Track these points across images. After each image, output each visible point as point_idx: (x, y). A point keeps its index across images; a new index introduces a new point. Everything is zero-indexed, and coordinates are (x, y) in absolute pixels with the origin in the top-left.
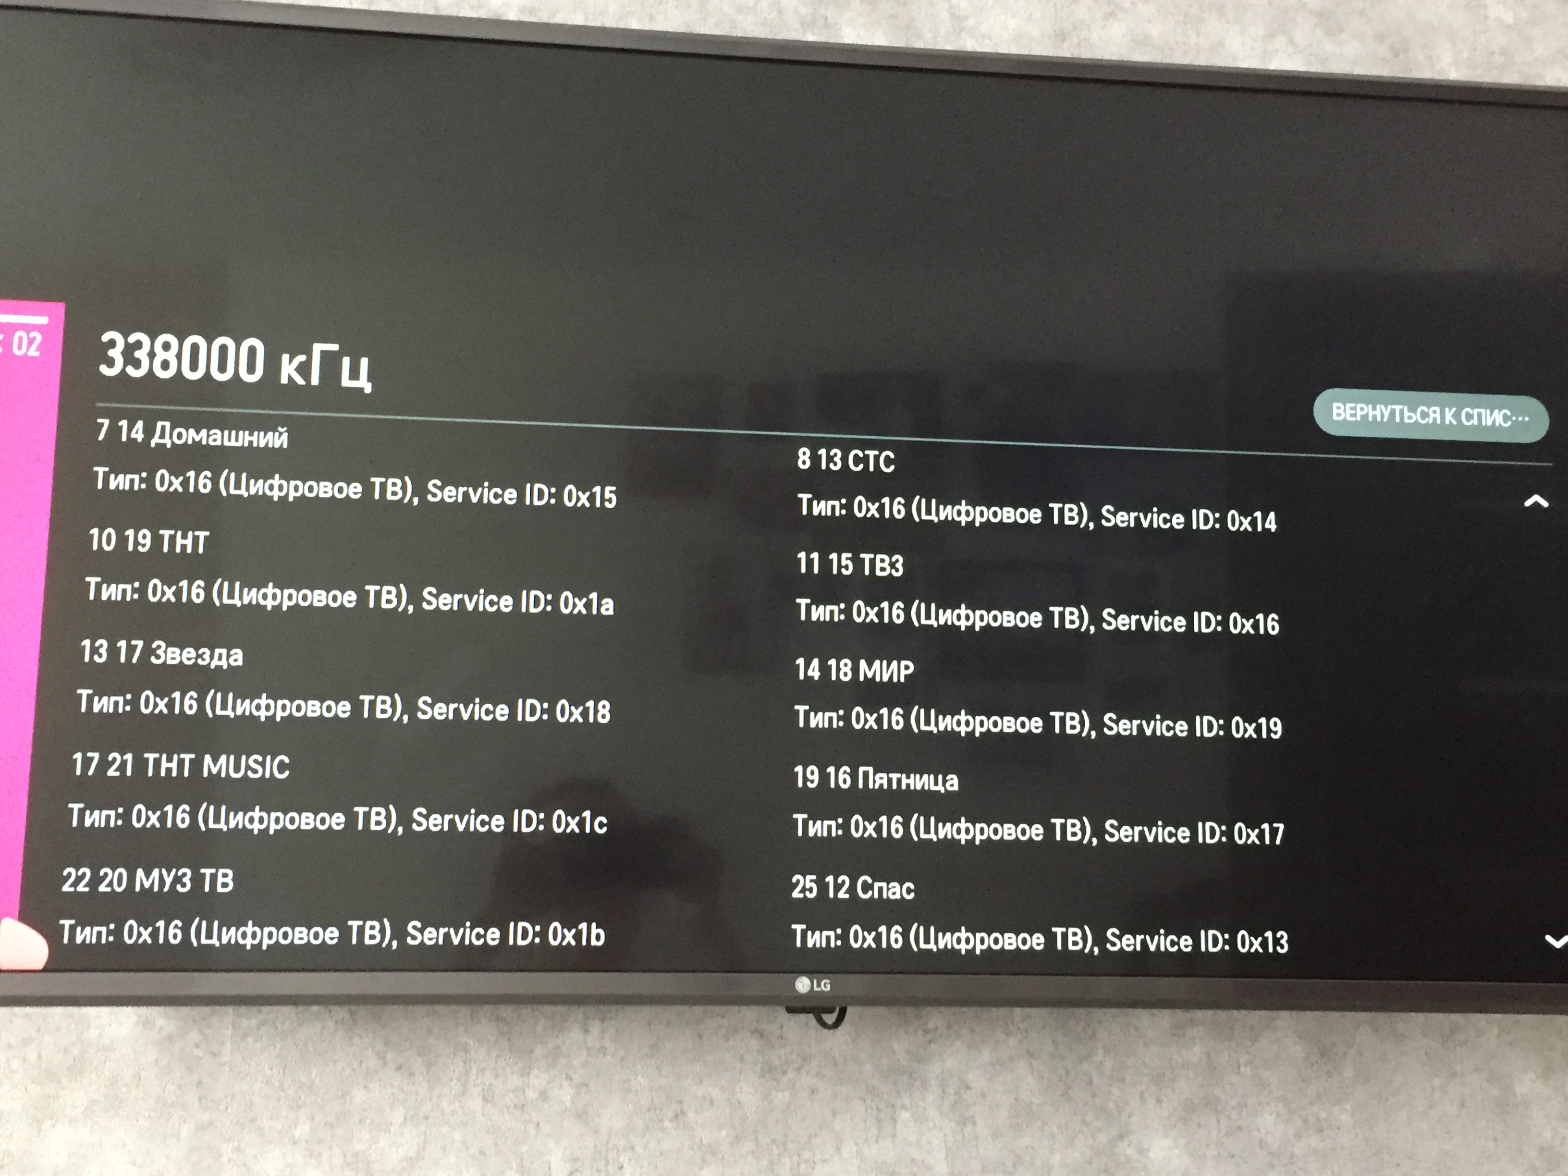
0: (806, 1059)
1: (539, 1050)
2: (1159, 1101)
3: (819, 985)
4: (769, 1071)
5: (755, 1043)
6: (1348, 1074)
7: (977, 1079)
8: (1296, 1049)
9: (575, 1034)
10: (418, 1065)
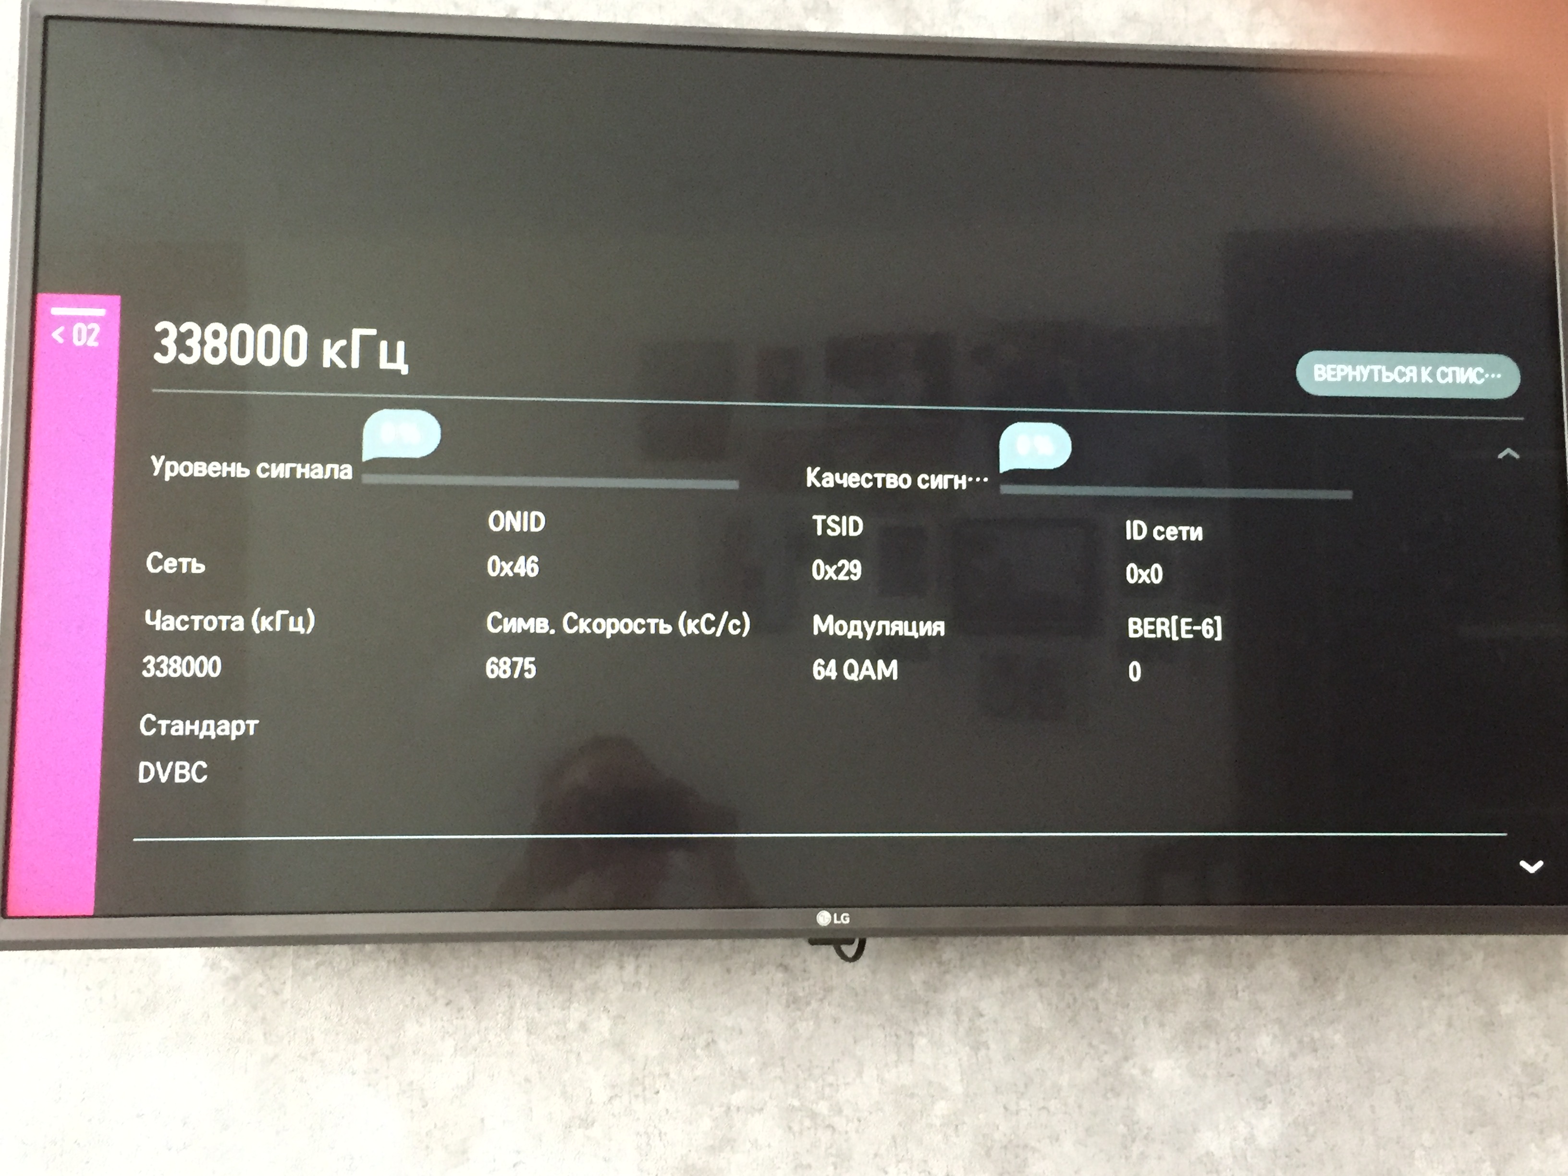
0: (828, 990)
1: (578, 985)
2: (1162, 1025)
3: (839, 919)
4: (794, 1002)
5: (780, 976)
6: (1341, 997)
7: (991, 1007)
8: (1292, 975)
9: (610, 970)
10: (466, 1001)
